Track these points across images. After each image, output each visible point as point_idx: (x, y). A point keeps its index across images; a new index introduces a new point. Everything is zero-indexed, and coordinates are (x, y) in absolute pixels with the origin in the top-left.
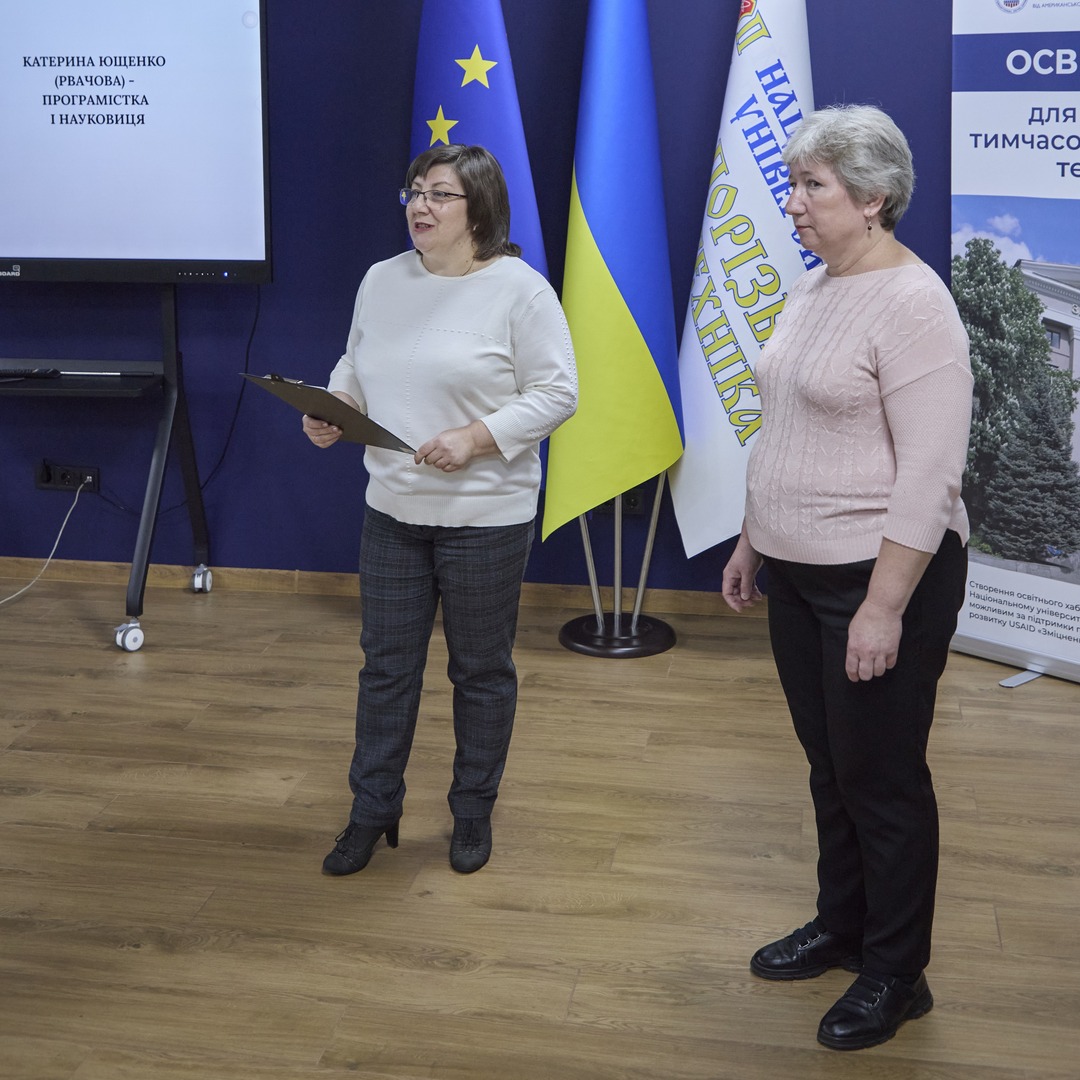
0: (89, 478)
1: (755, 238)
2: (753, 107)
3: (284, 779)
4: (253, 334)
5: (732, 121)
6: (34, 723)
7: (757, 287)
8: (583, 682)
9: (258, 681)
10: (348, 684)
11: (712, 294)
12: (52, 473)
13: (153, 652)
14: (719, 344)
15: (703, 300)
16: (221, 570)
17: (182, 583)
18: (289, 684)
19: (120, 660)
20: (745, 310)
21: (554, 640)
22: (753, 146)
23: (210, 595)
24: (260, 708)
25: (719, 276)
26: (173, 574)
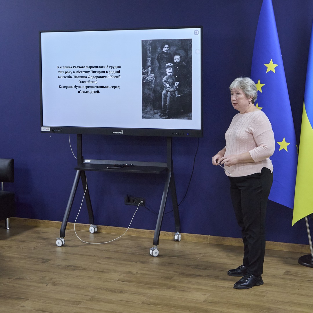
0: (142, 202)
3: (203, 295)
4: (196, 155)
6: (125, 275)
8: (305, 275)
9: (196, 268)
10: (225, 270)
12: (130, 199)
13: (162, 257)
16: (184, 234)
17: (171, 238)
18: (206, 269)
19: (151, 259)
21: (296, 262)
23: (180, 242)
24: (196, 275)
26: (168, 235)
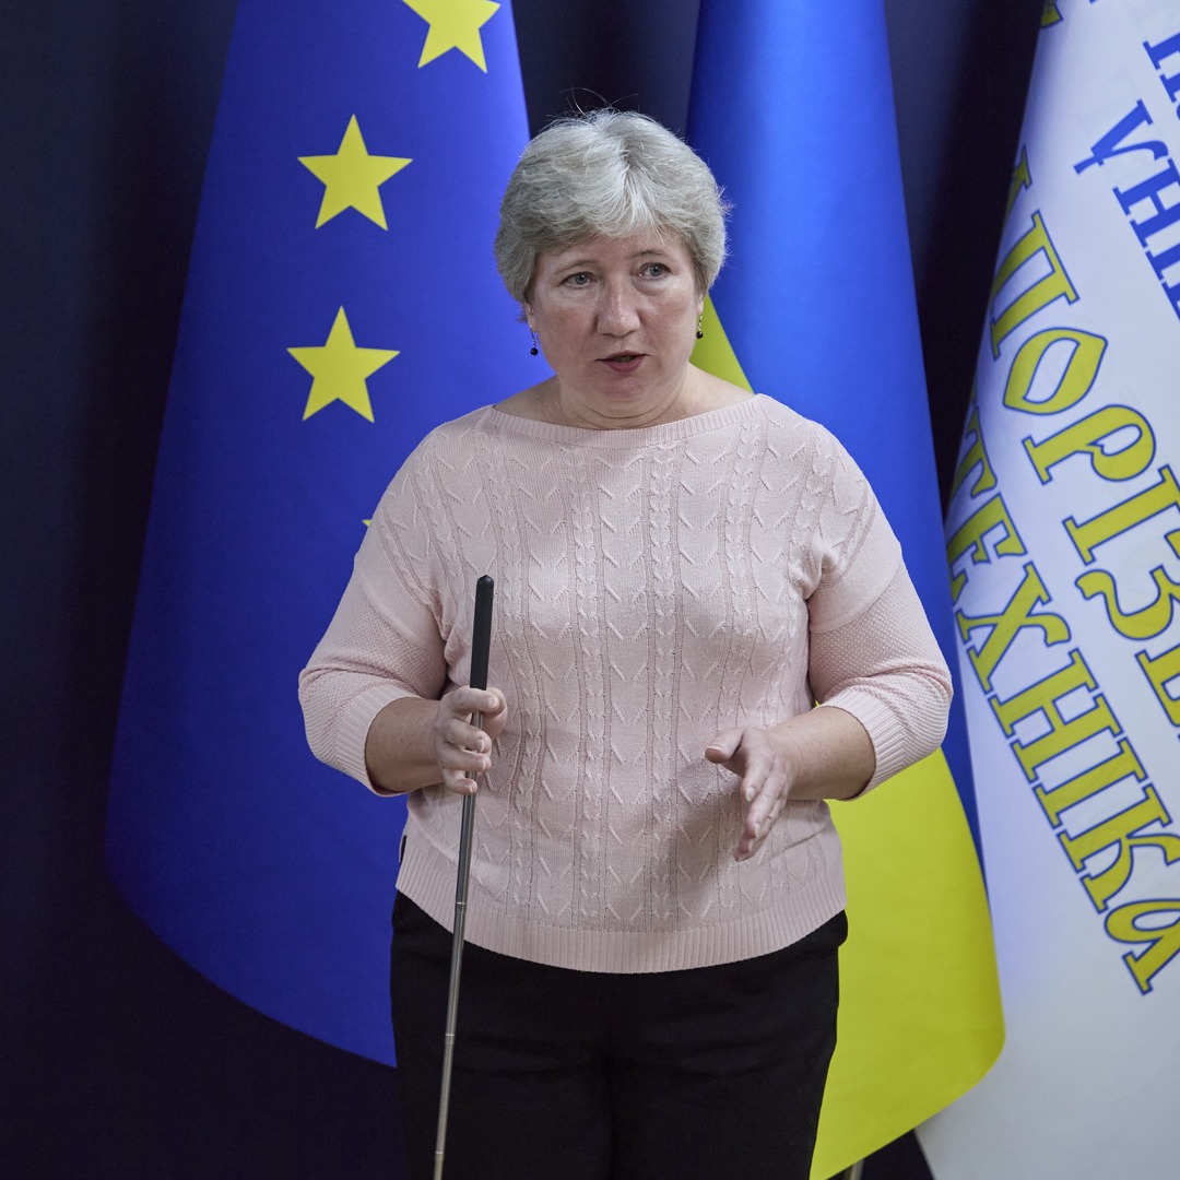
1: (1158, 463)
2: (1141, 133)
5: (1079, 168)
7: (1167, 588)
11: (1039, 608)
14: (1064, 736)
15: (1006, 626)
20: (1138, 646)
22: (1144, 231)
25: (1058, 564)
